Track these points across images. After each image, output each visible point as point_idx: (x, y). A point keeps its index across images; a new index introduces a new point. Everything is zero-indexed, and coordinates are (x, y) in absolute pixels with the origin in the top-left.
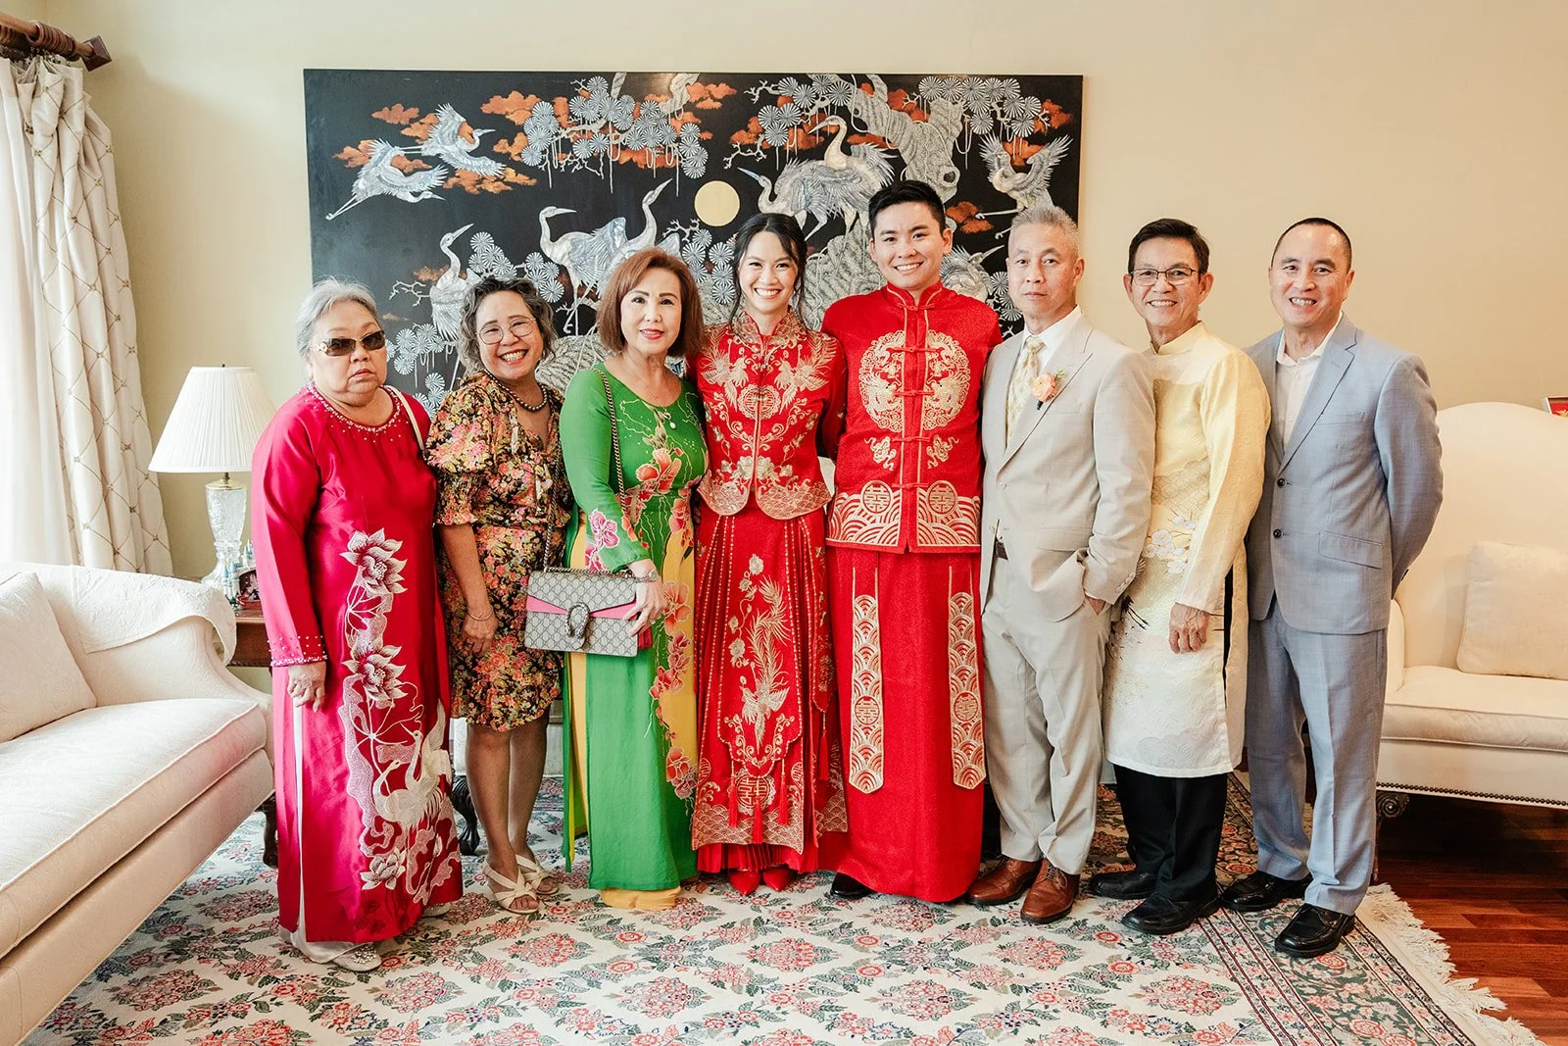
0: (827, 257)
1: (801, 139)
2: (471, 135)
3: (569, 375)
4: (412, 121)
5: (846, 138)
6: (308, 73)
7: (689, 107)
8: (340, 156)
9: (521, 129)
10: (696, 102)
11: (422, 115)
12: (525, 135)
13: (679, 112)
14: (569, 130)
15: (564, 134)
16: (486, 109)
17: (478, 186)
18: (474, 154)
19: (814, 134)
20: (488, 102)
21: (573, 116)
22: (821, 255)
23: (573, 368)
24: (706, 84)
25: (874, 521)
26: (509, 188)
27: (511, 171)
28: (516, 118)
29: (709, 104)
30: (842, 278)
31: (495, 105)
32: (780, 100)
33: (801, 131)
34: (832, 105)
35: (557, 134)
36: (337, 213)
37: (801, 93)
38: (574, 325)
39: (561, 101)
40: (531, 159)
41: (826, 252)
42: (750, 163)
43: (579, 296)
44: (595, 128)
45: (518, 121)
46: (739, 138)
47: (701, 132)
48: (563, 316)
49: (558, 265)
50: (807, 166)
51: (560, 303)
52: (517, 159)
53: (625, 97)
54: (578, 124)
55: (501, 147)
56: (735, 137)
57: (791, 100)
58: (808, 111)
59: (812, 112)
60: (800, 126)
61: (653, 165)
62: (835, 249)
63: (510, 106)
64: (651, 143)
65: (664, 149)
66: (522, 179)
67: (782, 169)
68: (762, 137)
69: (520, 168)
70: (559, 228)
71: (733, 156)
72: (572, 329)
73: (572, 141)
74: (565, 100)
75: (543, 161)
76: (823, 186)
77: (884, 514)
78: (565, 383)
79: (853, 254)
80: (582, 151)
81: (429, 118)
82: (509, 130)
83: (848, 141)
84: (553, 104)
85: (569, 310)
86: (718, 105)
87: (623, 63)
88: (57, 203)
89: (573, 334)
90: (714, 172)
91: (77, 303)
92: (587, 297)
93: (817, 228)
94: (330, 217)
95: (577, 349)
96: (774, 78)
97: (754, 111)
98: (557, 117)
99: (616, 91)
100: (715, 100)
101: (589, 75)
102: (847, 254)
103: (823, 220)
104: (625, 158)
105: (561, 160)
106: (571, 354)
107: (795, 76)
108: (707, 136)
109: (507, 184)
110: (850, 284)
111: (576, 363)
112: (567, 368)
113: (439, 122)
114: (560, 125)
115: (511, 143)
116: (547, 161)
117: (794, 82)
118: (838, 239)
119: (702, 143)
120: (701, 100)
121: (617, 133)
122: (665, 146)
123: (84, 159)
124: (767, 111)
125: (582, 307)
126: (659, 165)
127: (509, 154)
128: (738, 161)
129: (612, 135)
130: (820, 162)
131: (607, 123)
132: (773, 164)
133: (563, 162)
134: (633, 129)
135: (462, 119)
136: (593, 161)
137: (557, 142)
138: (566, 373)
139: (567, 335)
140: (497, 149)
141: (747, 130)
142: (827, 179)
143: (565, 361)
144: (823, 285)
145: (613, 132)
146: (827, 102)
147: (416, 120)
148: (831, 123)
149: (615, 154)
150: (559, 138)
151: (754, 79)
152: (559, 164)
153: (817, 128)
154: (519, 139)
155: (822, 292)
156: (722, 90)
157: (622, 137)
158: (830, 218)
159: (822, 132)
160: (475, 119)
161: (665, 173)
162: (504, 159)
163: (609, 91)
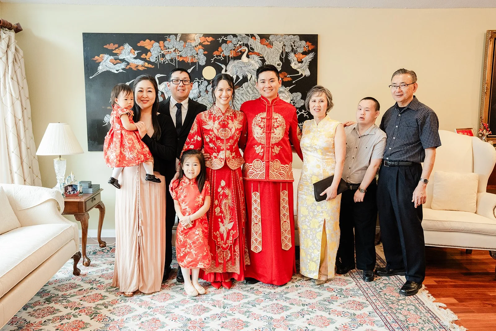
0: (242, 89)
1: (234, 53)
2: (134, 52)
4: (116, 48)
5: (248, 53)
6: (84, 34)
7: (200, 44)
8: (94, 59)
9: (149, 51)
10: (203, 43)
11: (119, 47)
12: (151, 52)
13: (197, 45)
14: (164, 51)
15: (162, 52)
16: (139, 45)
17: (136, 68)
18: (135, 58)
19: (238, 52)
20: (139, 43)
21: (165, 47)
22: (241, 88)
24: (205, 37)
25: (257, 172)
26: (146, 68)
27: (146, 64)
28: (148, 47)
29: (206, 43)
30: (247, 95)
31: (141, 44)
32: (228, 42)
33: (234, 51)
34: (244, 43)
35: (160, 52)
36: (93, 76)
37: (234, 40)
39: (161, 42)
40: (153, 60)
41: (242, 87)
42: (219, 61)
44: (172, 50)
45: (148, 48)
46: (215, 53)
47: (204, 51)
50: (236, 62)
52: (148, 60)
53: (181, 41)
54: (167, 49)
55: (143, 56)
56: (214, 53)
57: (231, 42)
58: (236, 45)
59: (238, 45)
60: (234, 50)
61: (190, 61)
62: (245, 86)
63: (146, 44)
64: (189, 55)
65: (193, 57)
66: (150, 66)
67: (229, 62)
68: (222, 53)
69: (149, 62)
70: (162, 80)
71: (214, 58)
73: (165, 54)
74: (163, 42)
75: (156, 60)
76: (241, 67)
77: (260, 169)
79: (251, 88)
80: (168, 57)
81: (121, 47)
82: (146, 51)
83: (248, 54)
84: (159, 43)
86: (209, 43)
87: (180, 31)
88: (6, 74)
90: (208, 63)
91: (13, 104)
93: (239, 80)
94: (91, 77)
96: (226, 35)
97: (220, 45)
98: (160, 47)
99: (178, 39)
100: (208, 42)
101: (170, 35)
102: (249, 88)
103: (241, 78)
104: (181, 59)
105: (162, 60)
107: (232, 35)
108: (206, 53)
109: (145, 67)
110: (249, 97)
113: (124, 49)
114: (161, 50)
115: (146, 55)
116: (158, 60)
117: (232, 37)
118: (246, 83)
119: (204, 55)
120: (204, 42)
121: (179, 52)
122: (193, 56)
123: (15, 60)
124: (224, 45)
126: (191, 61)
127: (146, 58)
128: (215, 60)
129: (177, 53)
130: (240, 60)
131: (176, 49)
132: (226, 61)
133: (162, 61)
134: (183, 51)
135: (132, 48)
136: (172, 60)
137: (160, 55)
140: (142, 57)
141: (218, 51)
142: (242, 65)
144: (241, 97)
145: (177, 52)
146: (242, 43)
147: (117, 48)
148: (243, 49)
149: (178, 58)
150: (161, 53)
151: (220, 36)
152: (161, 61)
153: (239, 50)
154: (149, 53)
155: (241, 99)
156: (210, 39)
157: (180, 53)
159: (241, 51)
160: (135, 48)
161: (193, 64)
162: (144, 60)
163: (176, 39)
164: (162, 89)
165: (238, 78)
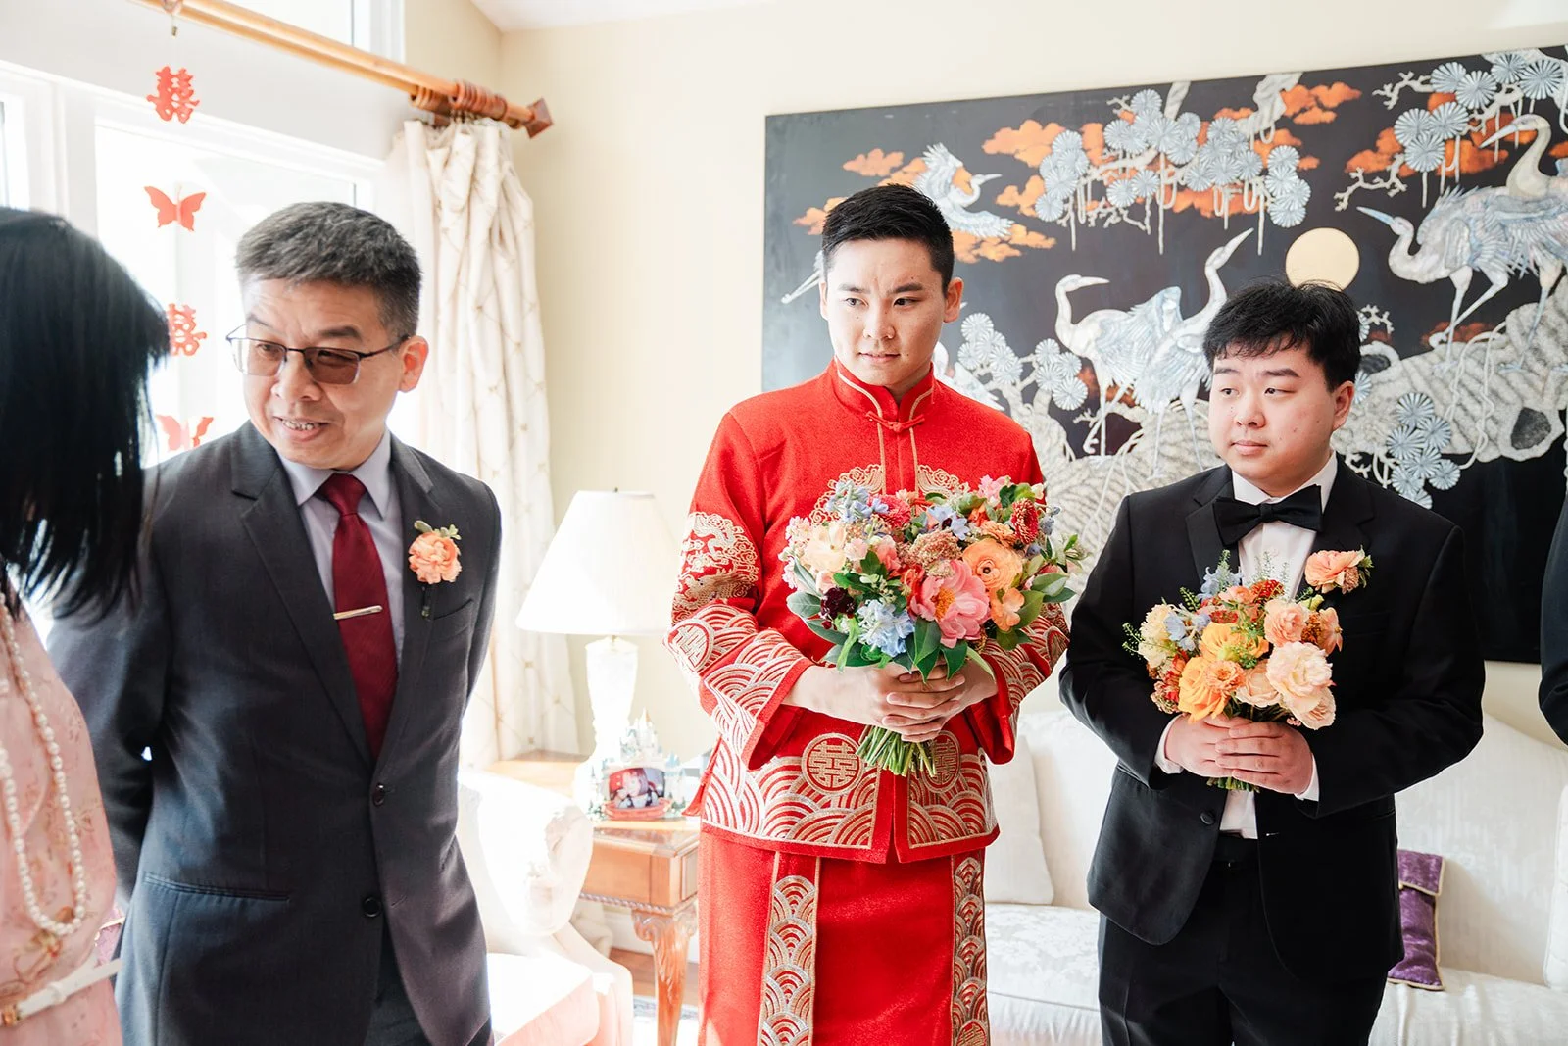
0: (1504, 338)
1: (1467, 156)
2: (969, 184)
3: (1089, 512)
4: (894, 170)
5: (1550, 147)
6: (771, 120)
7: (1283, 123)
8: (804, 221)
9: (1036, 171)
10: (1295, 115)
11: (906, 162)
12: (1042, 179)
13: (1267, 131)
14: (1103, 168)
15: (1095, 175)
16: (990, 147)
17: (975, 252)
18: (972, 208)
19: (1491, 147)
20: (992, 138)
21: (1109, 148)
22: (1494, 335)
23: (1095, 502)
24: (1310, 87)
25: (827, 805)
26: (1017, 253)
27: (1021, 229)
28: (1027, 157)
29: (1316, 116)
30: (1530, 371)
31: (1002, 142)
32: (1432, 101)
33: (1467, 144)
34: (1526, 100)
35: (1085, 175)
36: (797, 294)
37: (1470, 87)
38: (1099, 440)
39: (1092, 129)
40: (1046, 214)
41: (1503, 331)
42: (1379, 200)
43: (1109, 399)
44: (1140, 163)
45: (1031, 162)
46: (1360, 165)
47: (1301, 158)
48: (1085, 428)
49: (1080, 358)
50: (1475, 199)
51: (1080, 411)
52: (1028, 212)
53: (1186, 116)
54: (1115, 159)
55: (1008, 197)
56: (1353, 162)
57: (1452, 97)
58: (1480, 111)
59: (1489, 113)
60: (1467, 137)
61: (1224, 211)
62: (1520, 325)
63: (1020, 141)
64: (1222, 180)
65: (1239, 186)
66: (1036, 240)
67: (1431, 204)
68: (1399, 159)
69: (1033, 224)
70: (1084, 304)
71: (1351, 190)
72: (1097, 447)
73: (1106, 183)
74: (1099, 126)
75: (1065, 213)
76: (1504, 227)
78: (1082, 524)
79: (1554, 332)
80: (1119, 197)
81: (916, 164)
82: (1019, 173)
83: (1553, 153)
84: (1081, 134)
85: (1092, 420)
86: (1329, 116)
87: (1187, 67)
88: (461, 290)
89: (1097, 453)
90: (1319, 215)
91: (475, 410)
92: (1120, 401)
93: (1489, 294)
94: (787, 299)
95: (1101, 474)
96: (1424, 68)
97: (1389, 119)
98: (1085, 150)
99: (1173, 108)
100: (1324, 109)
101: (1132, 91)
102: (1542, 333)
103: (1500, 281)
104: (1180, 203)
105: (1089, 211)
106: (1095, 482)
107: (1460, 60)
108: (1311, 163)
109: (1014, 247)
110: (1545, 380)
111: (1099, 495)
112: (1087, 502)
113: (926, 169)
114: (1091, 163)
115: (1021, 190)
116: (1071, 214)
117: (1458, 70)
118: (1527, 311)
119: (1302, 174)
120: (1303, 110)
121: (1172, 168)
122: (1243, 182)
123: (496, 236)
124: (1408, 120)
125: (1112, 418)
126: (1235, 211)
127: (1018, 207)
128: (1360, 197)
129: (1164, 175)
130: (1500, 191)
131: (1159, 154)
132: (1416, 200)
133: (1093, 215)
134: (1196, 160)
135: (960, 164)
136: (1136, 210)
137: (1086, 186)
138: (1084, 509)
139: (1088, 455)
140: (1002, 200)
141: (1375, 149)
142: (1507, 216)
143: (1084, 491)
144: (1497, 383)
145: (1167, 167)
146: (1517, 95)
147: (899, 168)
148: (1522, 128)
149: (1168, 198)
150: (1088, 181)
151: (1390, 72)
152: (1087, 217)
153: (1495, 138)
154: (1033, 184)
155: (1495, 394)
156: (1337, 94)
157: (1179, 173)
158: (1514, 277)
159: (1505, 143)
160: (975, 162)
161: (1242, 220)
162: (1012, 213)
163: (1162, 109)
164: (1082, 346)
165: (1480, 281)
